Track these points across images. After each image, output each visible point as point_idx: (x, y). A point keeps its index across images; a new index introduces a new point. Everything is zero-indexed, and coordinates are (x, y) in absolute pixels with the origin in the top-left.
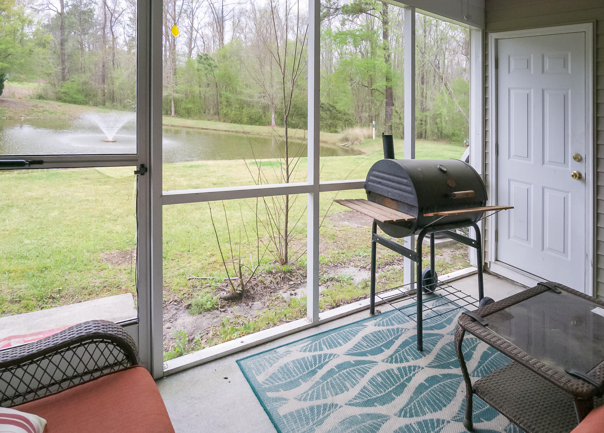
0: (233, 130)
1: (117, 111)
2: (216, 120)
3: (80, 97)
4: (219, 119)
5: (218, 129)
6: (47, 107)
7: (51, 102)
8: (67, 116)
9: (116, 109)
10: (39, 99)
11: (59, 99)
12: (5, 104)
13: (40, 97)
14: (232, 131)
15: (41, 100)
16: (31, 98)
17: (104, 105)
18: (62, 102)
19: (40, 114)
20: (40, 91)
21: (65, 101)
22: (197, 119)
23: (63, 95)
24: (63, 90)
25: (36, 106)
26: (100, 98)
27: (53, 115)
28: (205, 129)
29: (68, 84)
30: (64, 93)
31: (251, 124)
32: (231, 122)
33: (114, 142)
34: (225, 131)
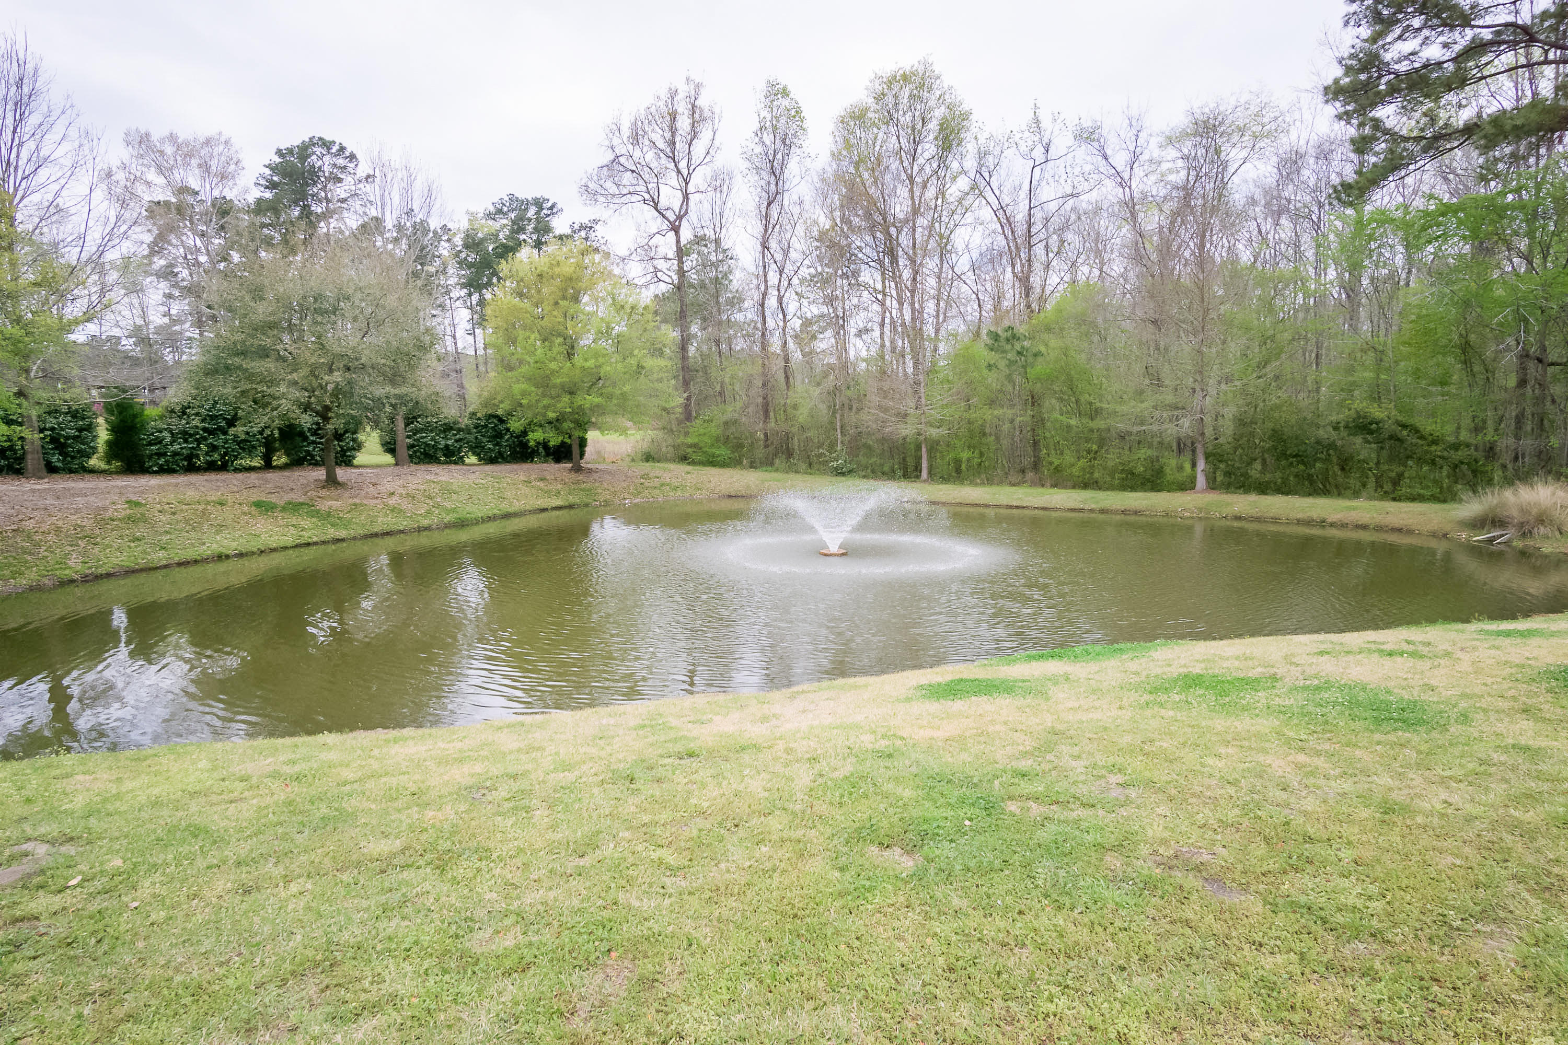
0: (1093, 506)
1: (798, 476)
2: (1033, 484)
3: (723, 452)
4: (1040, 479)
5: (1052, 505)
6: (667, 478)
7: (672, 466)
8: (705, 492)
9: (797, 472)
10: (647, 461)
11: (684, 459)
12: (595, 476)
13: (648, 457)
14: (1092, 511)
15: (650, 464)
16: (633, 460)
17: (772, 464)
18: (689, 464)
19: (656, 491)
20: (645, 446)
21: (693, 463)
22: (983, 484)
23: (690, 450)
24: (690, 440)
25: (645, 476)
26: (760, 453)
27: (679, 493)
28: (1017, 507)
29: (697, 426)
30: (691, 446)
31: (1133, 489)
32: (1074, 487)
33: (843, 554)
34: (1073, 510)
